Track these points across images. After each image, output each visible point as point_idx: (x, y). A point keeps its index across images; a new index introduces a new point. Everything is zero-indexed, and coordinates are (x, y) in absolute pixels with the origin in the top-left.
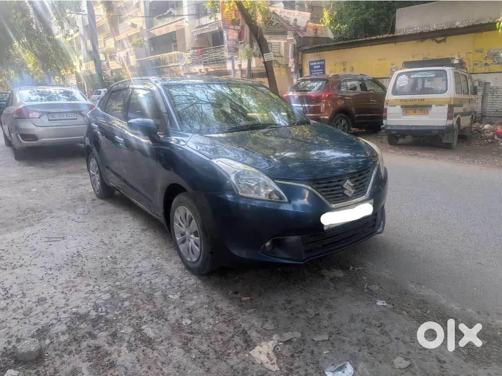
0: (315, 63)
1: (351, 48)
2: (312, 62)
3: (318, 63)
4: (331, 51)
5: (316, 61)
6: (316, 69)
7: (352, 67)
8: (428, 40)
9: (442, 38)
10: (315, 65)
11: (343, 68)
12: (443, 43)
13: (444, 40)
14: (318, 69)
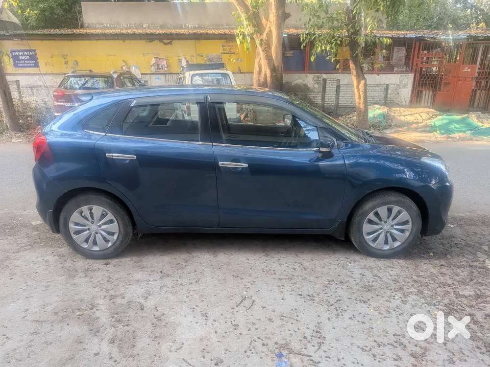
0: (21, 53)
1: (72, 40)
2: (15, 51)
3: (25, 53)
4: (43, 41)
5: (23, 51)
6: (23, 60)
7: (76, 61)
8: (155, 41)
9: (169, 41)
10: (21, 55)
11: (64, 61)
12: (169, 46)
13: (170, 43)
14: (27, 60)
